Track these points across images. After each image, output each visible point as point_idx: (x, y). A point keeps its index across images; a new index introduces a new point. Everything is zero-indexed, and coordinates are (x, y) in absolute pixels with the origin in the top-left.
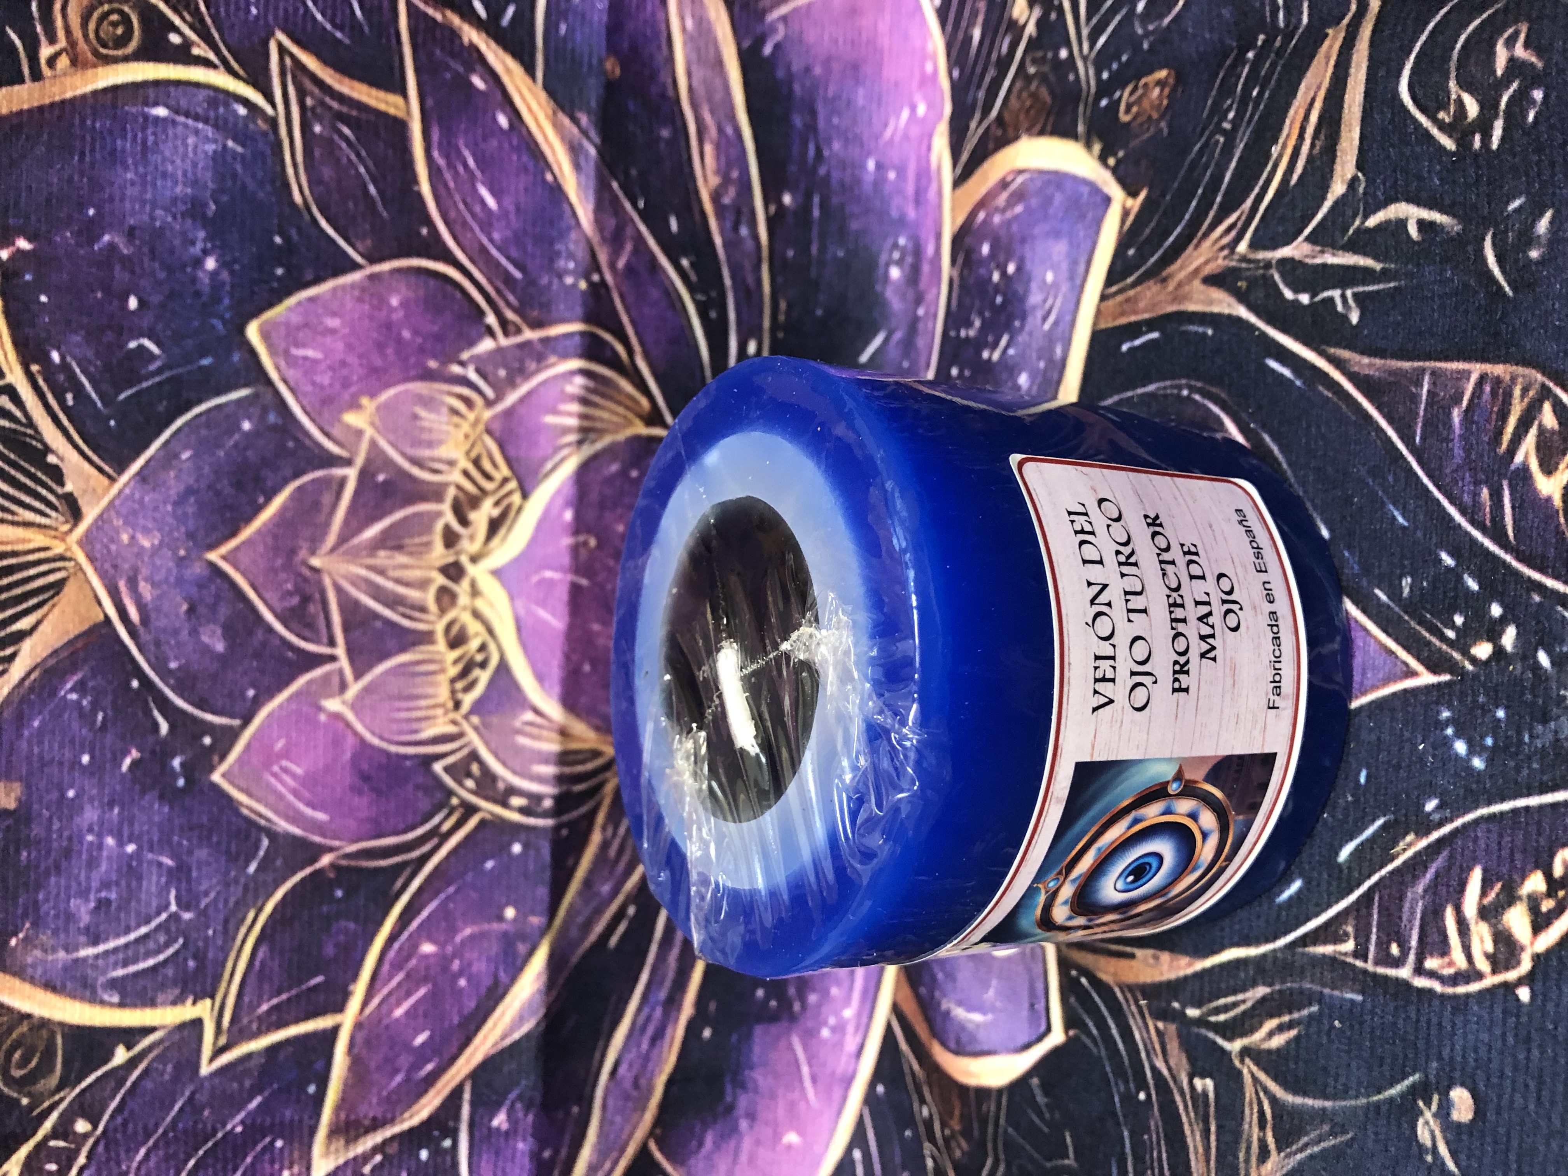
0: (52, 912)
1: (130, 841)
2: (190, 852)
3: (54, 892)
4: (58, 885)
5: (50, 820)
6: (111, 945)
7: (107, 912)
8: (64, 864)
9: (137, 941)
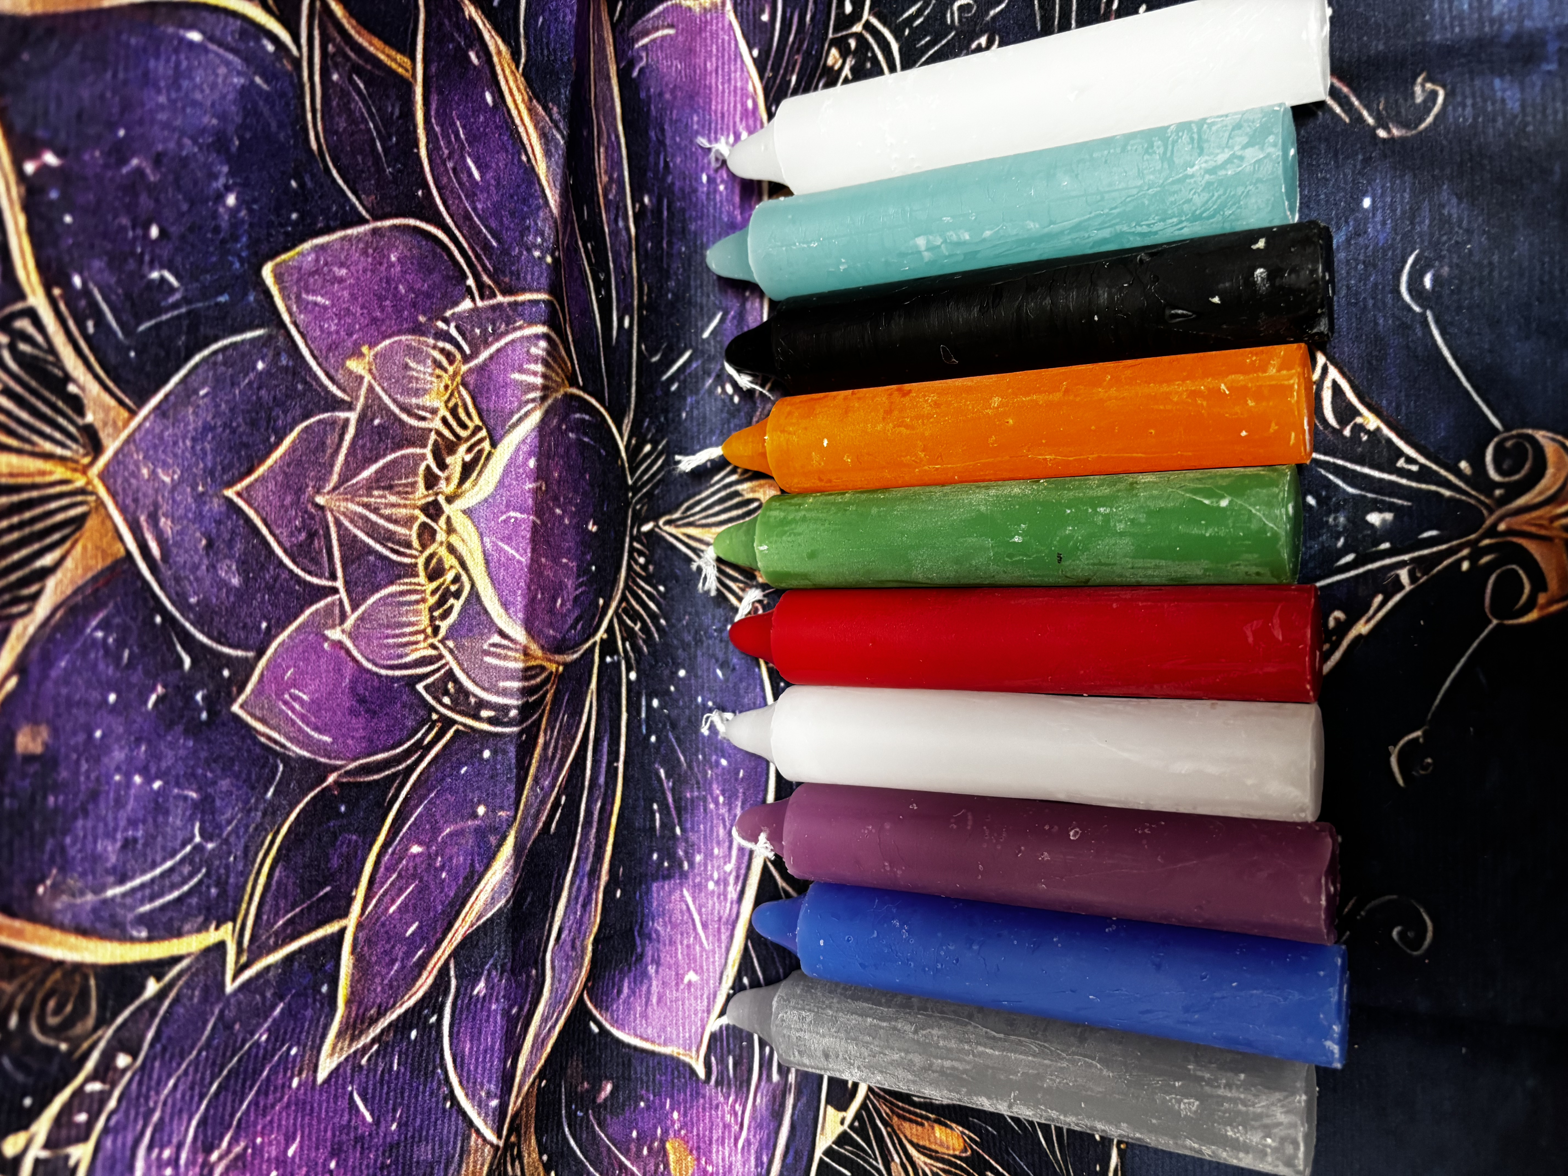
0: (79, 856)
1: (157, 777)
2: (214, 783)
3: (81, 834)
4: (84, 828)
5: (77, 762)
6: (137, 882)
7: (134, 850)
8: (90, 807)
9: (163, 875)
